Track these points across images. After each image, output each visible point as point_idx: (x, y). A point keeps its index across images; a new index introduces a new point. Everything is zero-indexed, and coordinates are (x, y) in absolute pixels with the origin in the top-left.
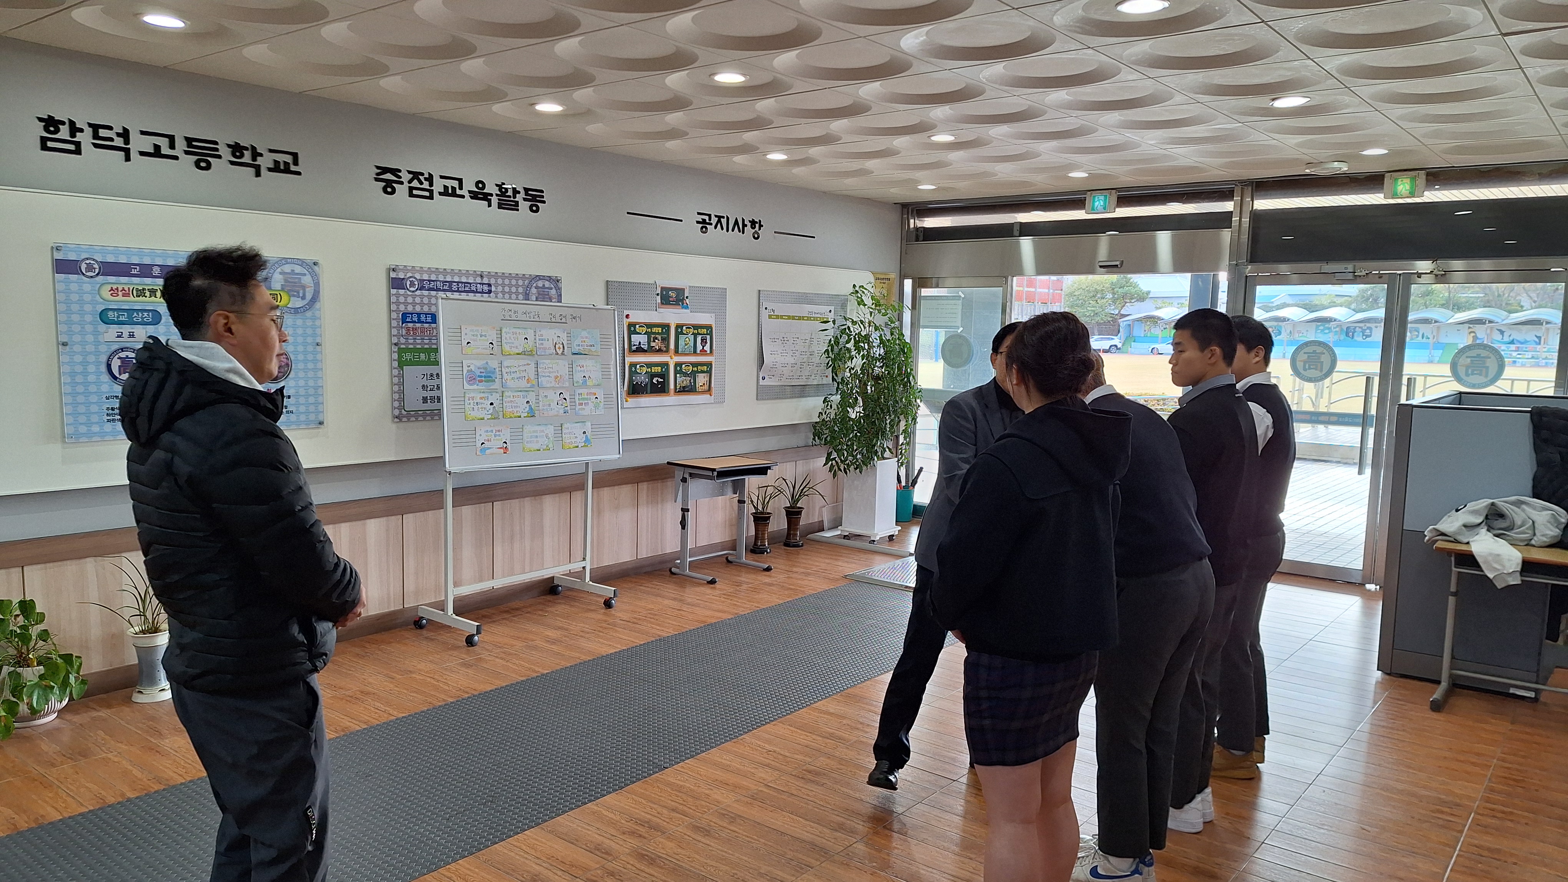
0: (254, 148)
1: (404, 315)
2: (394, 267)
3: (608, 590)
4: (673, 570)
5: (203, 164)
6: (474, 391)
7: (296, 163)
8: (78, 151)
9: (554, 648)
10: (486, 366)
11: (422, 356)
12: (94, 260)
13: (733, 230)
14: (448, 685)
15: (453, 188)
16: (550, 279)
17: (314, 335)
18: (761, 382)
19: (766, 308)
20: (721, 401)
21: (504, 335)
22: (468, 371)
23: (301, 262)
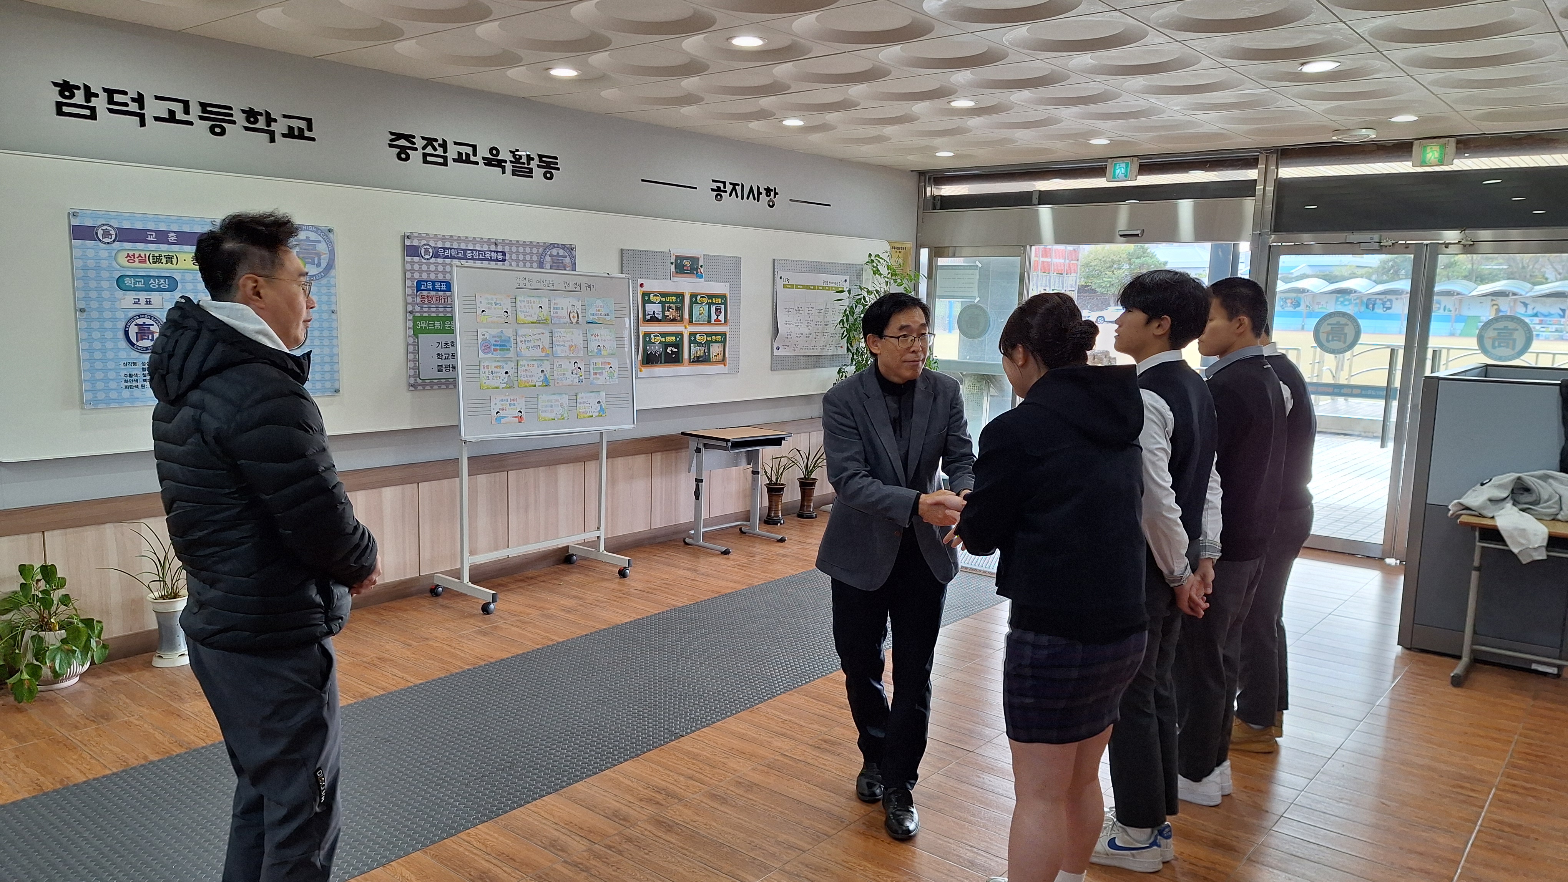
0: (268, 114)
1: (419, 283)
2: (408, 234)
3: (622, 560)
4: (687, 540)
5: (217, 130)
6: (490, 360)
7: (310, 129)
8: (93, 116)
9: (570, 617)
10: (501, 334)
11: (437, 324)
12: (110, 226)
13: (748, 198)
14: (465, 652)
15: (468, 155)
16: (564, 247)
17: (329, 303)
18: (776, 353)
19: (781, 278)
20: (735, 372)
21: (518, 303)
22: (483, 340)
23: (316, 229)
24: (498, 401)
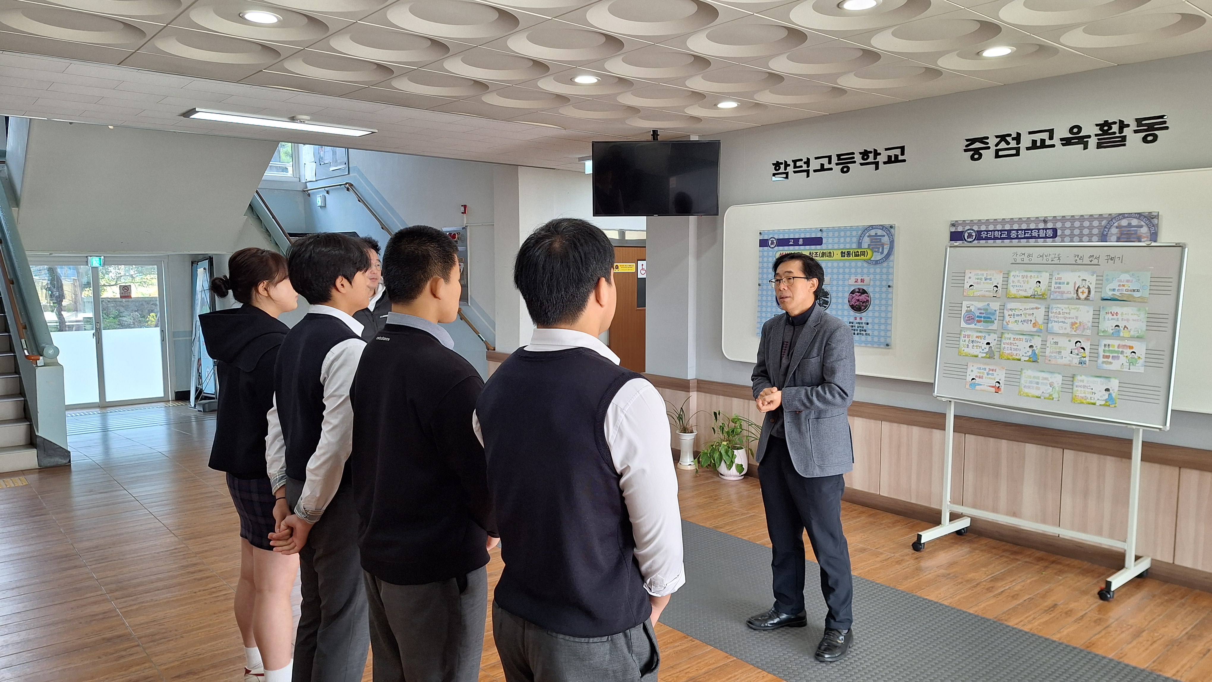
0: (876, 151)
2: (955, 222)
5: (845, 169)
6: (971, 330)
7: (902, 154)
10: (987, 307)
12: (774, 238)
15: (1043, 141)
16: (1139, 216)
17: (887, 280)
21: (1011, 278)
22: (967, 311)
23: (883, 227)
24: (974, 369)
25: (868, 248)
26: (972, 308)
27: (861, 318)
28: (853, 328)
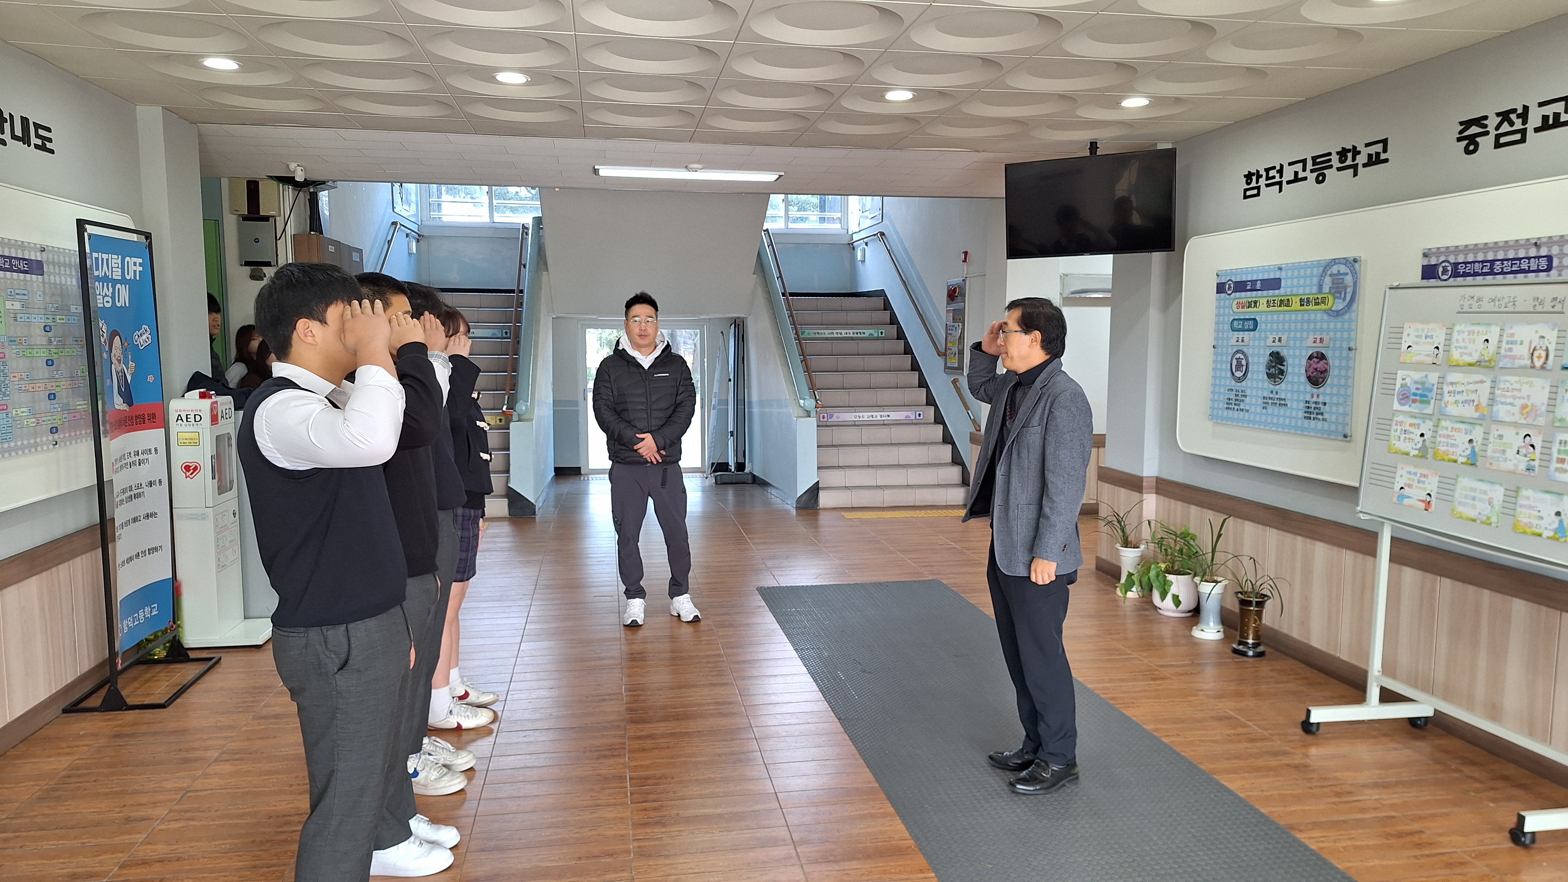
0: (1355, 148)
2: (1426, 251)
6: (1405, 414)
10: (1425, 380)
12: (1232, 281)
15: (1556, 115)
17: (1349, 339)
21: (1455, 335)
22: (1402, 386)
23: (1345, 261)
24: (1404, 473)
25: (1330, 292)
26: (1408, 381)
27: (1318, 396)
28: (1309, 410)
